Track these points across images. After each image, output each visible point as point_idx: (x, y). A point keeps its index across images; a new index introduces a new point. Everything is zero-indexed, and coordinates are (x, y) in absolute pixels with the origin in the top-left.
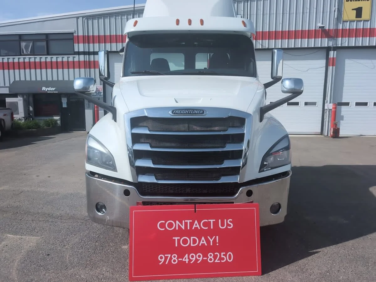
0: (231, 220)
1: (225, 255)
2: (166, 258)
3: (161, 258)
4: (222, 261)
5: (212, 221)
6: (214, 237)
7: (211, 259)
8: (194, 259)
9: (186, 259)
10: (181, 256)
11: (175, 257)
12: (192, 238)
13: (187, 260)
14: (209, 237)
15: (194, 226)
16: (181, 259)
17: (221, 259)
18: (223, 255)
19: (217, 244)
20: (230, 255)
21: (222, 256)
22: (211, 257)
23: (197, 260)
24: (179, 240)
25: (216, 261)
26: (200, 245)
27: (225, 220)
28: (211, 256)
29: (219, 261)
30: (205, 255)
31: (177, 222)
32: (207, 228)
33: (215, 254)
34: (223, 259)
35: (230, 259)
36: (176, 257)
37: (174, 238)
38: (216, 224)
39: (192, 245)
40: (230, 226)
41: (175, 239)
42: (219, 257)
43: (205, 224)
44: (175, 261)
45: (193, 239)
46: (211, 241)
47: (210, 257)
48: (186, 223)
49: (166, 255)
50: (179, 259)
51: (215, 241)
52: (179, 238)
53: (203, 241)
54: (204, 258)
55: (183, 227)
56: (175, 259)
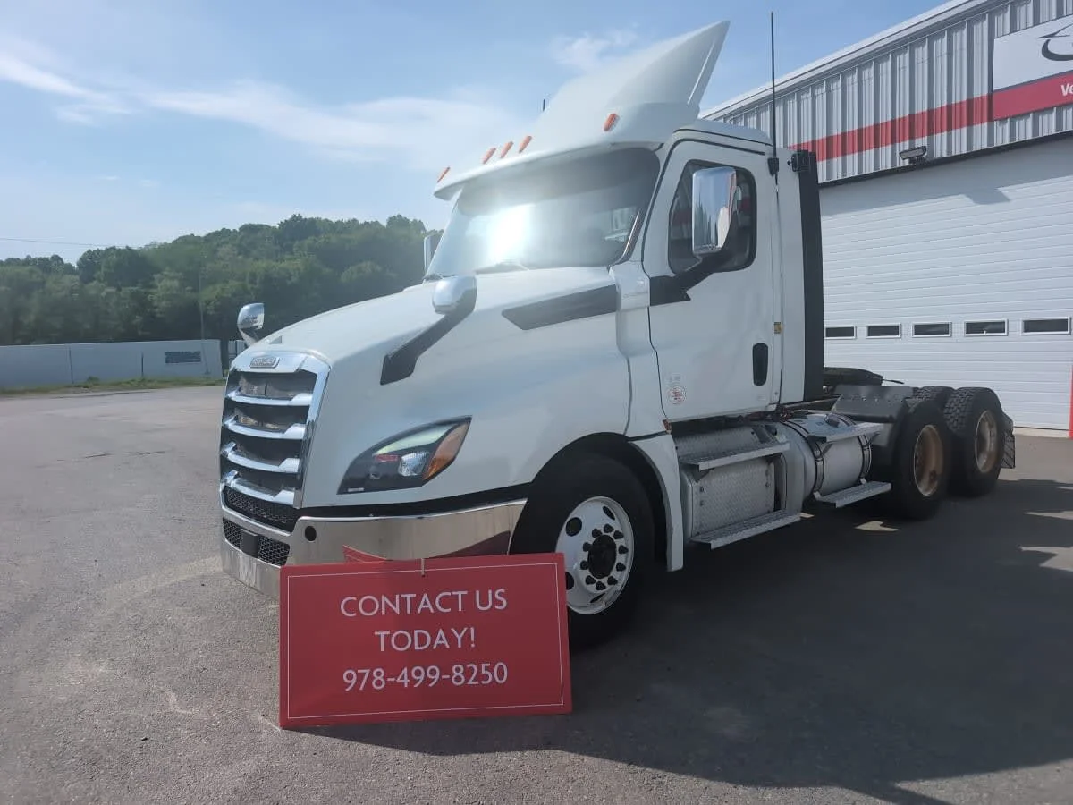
0: (503, 591)
1: (491, 669)
2: (360, 676)
3: (350, 677)
4: (483, 682)
5: (460, 594)
6: (465, 629)
7: (458, 679)
8: (422, 678)
9: (403, 678)
10: (392, 671)
11: (379, 674)
12: (416, 632)
13: (406, 681)
14: (453, 630)
15: (422, 606)
16: (393, 679)
17: (480, 677)
18: (486, 669)
19: (473, 645)
20: (501, 670)
21: (483, 672)
22: (460, 674)
23: (427, 681)
24: (387, 638)
25: (470, 682)
26: (435, 647)
27: (490, 592)
28: (458, 671)
29: (477, 683)
30: (446, 669)
31: (384, 599)
32: (449, 610)
33: (469, 666)
34: (486, 677)
35: (501, 677)
36: (383, 675)
37: (376, 633)
38: (469, 600)
39: (416, 648)
40: (501, 604)
41: (379, 636)
42: (477, 673)
43: (444, 602)
44: (379, 683)
45: (419, 634)
46: (459, 638)
47: (456, 674)
48: (403, 601)
49: (359, 671)
50: (389, 679)
51: (466, 638)
52: (388, 633)
53: (441, 639)
54: (444, 677)
55: (397, 610)
56: (381, 678)
